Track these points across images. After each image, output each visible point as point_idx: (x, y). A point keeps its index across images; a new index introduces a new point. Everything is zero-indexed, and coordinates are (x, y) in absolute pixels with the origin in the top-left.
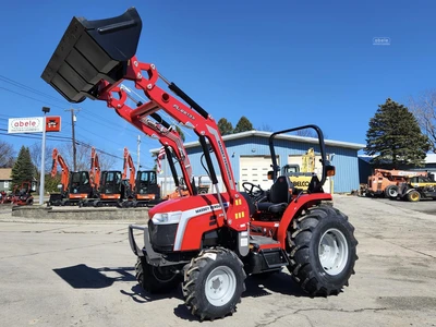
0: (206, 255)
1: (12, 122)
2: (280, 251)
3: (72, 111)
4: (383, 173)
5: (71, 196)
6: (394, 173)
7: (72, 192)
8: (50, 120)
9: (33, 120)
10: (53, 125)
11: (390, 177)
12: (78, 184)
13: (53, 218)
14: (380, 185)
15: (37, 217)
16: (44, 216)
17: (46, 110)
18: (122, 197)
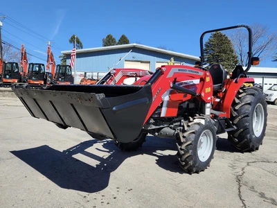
0: (196, 121)
2: (226, 120)
5: (4, 80)
7: (5, 77)
12: (10, 72)
18: (45, 83)
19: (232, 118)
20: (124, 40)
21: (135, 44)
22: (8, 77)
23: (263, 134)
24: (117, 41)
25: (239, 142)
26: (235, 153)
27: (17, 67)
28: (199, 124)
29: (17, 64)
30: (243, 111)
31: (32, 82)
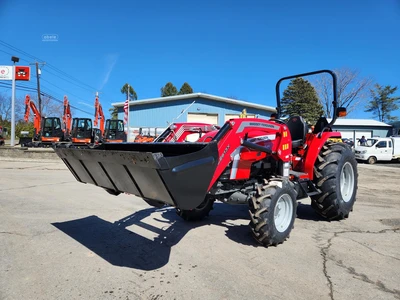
0: (272, 184)
2: (308, 182)
3: (37, 65)
5: (44, 139)
7: (44, 135)
10: (22, 75)
12: (50, 128)
13: (30, 157)
15: (13, 156)
16: (19, 156)
17: (15, 60)
18: (93, 141)
19: (316, 180)
20: (186, 89)
21: (199, 94)
22: (47, 134)
23: (353, 199)
24: (179, 90)
25: (325, 208)
26: (320, 222)
27: (59, 123)
28: (275, 187)
29: (58, 119)
30: (328, 171)
31: (76, 141)
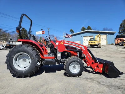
1: (36, 32)
3: (48, 29)
4: (119, 39)
6: (122, 39)
8: (43, 32)
9: (40, 32)
10: (43, 33)
11: (120, 40)
14: (117, 42)
17: (42, 30)
20: (89, 28)
